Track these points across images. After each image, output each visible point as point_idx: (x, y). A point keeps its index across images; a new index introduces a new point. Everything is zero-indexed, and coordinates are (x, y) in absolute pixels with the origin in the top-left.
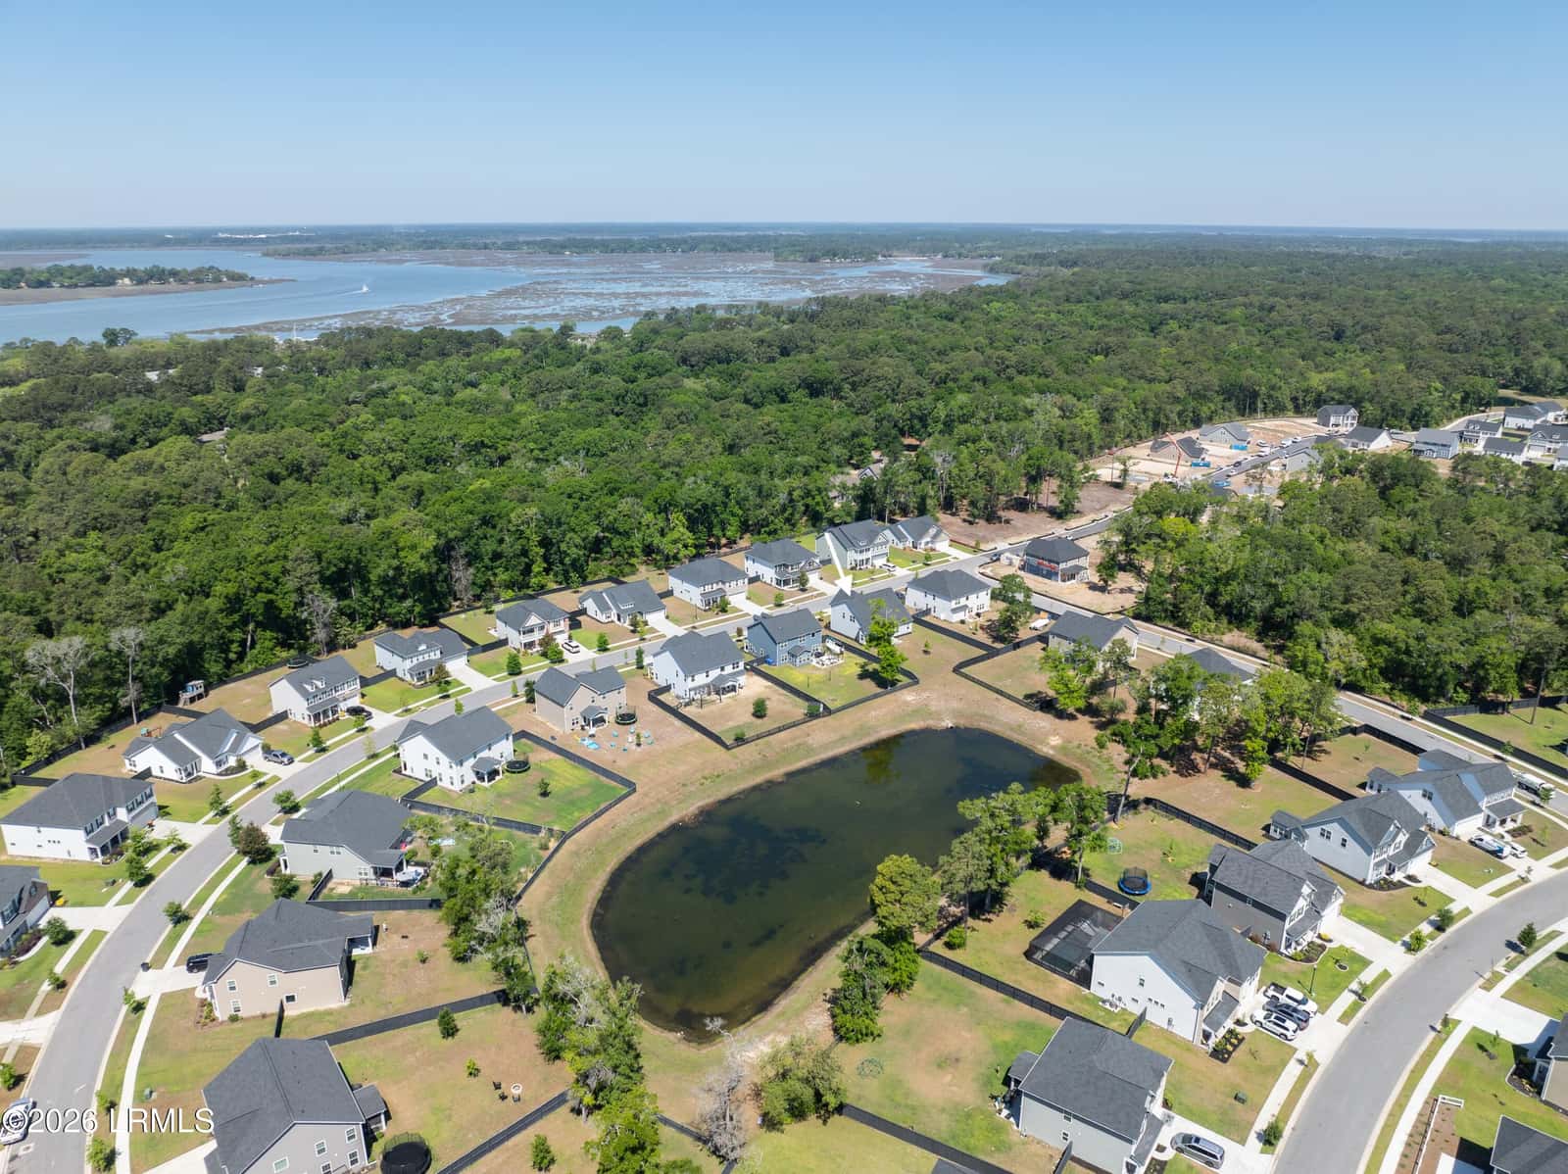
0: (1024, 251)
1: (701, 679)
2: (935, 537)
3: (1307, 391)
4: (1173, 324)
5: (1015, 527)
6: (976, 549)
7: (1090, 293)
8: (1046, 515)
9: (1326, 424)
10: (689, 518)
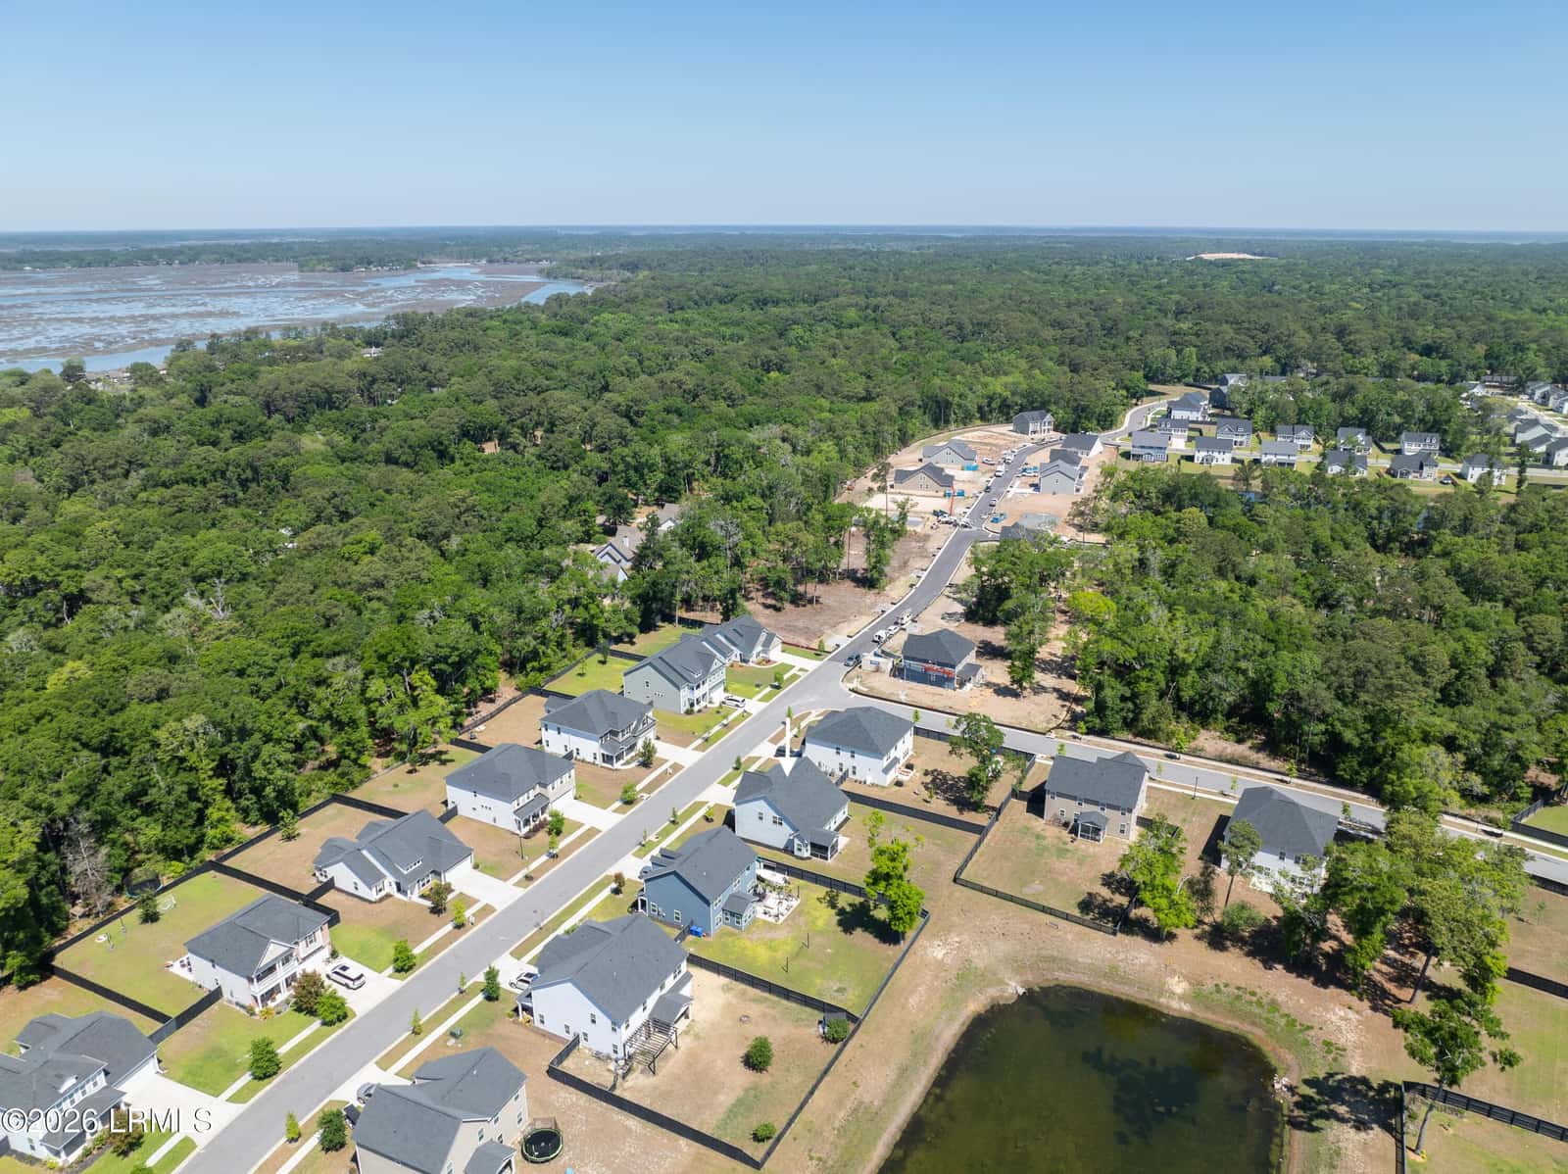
0: (573, 255)
1: (639, 1018)
2: (767, 644)
3: (991, 399)
4: (798, 330)
5: (829, 607)
6: (819, 653)
7: (690, 299)
8: (848, 584)
9: (1024, 431)
10: (439, 676)
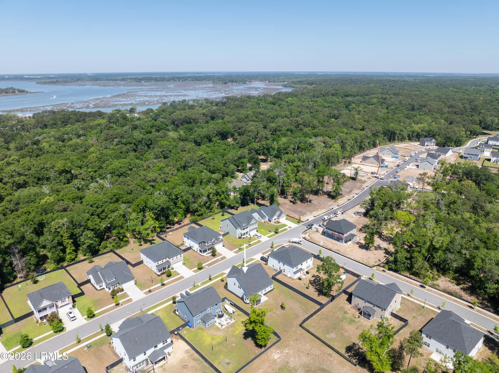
0: (295, 80)
1: (141, 358)
2: (279, 216)
3: (413, 132)
4: (354, 105)
5: (314, 205)
6: (299, 221)
7: (321, 94)
8: (326, 196)
9: (423, 145)
